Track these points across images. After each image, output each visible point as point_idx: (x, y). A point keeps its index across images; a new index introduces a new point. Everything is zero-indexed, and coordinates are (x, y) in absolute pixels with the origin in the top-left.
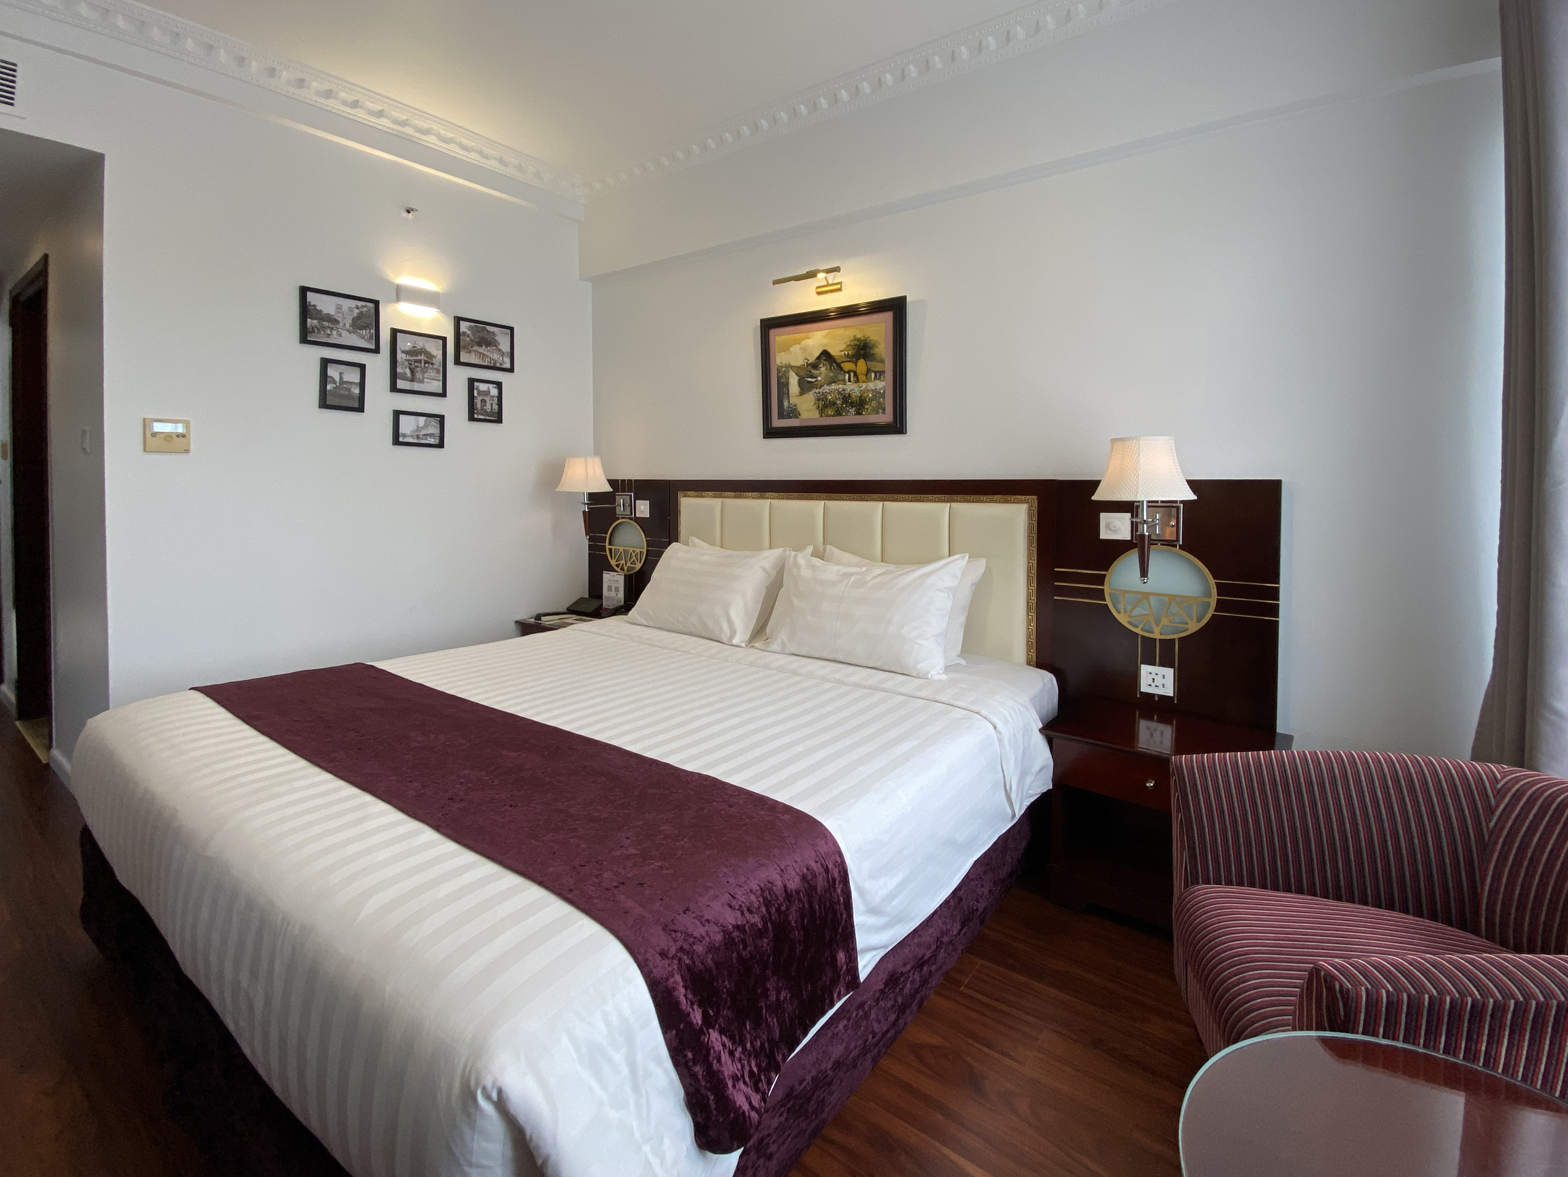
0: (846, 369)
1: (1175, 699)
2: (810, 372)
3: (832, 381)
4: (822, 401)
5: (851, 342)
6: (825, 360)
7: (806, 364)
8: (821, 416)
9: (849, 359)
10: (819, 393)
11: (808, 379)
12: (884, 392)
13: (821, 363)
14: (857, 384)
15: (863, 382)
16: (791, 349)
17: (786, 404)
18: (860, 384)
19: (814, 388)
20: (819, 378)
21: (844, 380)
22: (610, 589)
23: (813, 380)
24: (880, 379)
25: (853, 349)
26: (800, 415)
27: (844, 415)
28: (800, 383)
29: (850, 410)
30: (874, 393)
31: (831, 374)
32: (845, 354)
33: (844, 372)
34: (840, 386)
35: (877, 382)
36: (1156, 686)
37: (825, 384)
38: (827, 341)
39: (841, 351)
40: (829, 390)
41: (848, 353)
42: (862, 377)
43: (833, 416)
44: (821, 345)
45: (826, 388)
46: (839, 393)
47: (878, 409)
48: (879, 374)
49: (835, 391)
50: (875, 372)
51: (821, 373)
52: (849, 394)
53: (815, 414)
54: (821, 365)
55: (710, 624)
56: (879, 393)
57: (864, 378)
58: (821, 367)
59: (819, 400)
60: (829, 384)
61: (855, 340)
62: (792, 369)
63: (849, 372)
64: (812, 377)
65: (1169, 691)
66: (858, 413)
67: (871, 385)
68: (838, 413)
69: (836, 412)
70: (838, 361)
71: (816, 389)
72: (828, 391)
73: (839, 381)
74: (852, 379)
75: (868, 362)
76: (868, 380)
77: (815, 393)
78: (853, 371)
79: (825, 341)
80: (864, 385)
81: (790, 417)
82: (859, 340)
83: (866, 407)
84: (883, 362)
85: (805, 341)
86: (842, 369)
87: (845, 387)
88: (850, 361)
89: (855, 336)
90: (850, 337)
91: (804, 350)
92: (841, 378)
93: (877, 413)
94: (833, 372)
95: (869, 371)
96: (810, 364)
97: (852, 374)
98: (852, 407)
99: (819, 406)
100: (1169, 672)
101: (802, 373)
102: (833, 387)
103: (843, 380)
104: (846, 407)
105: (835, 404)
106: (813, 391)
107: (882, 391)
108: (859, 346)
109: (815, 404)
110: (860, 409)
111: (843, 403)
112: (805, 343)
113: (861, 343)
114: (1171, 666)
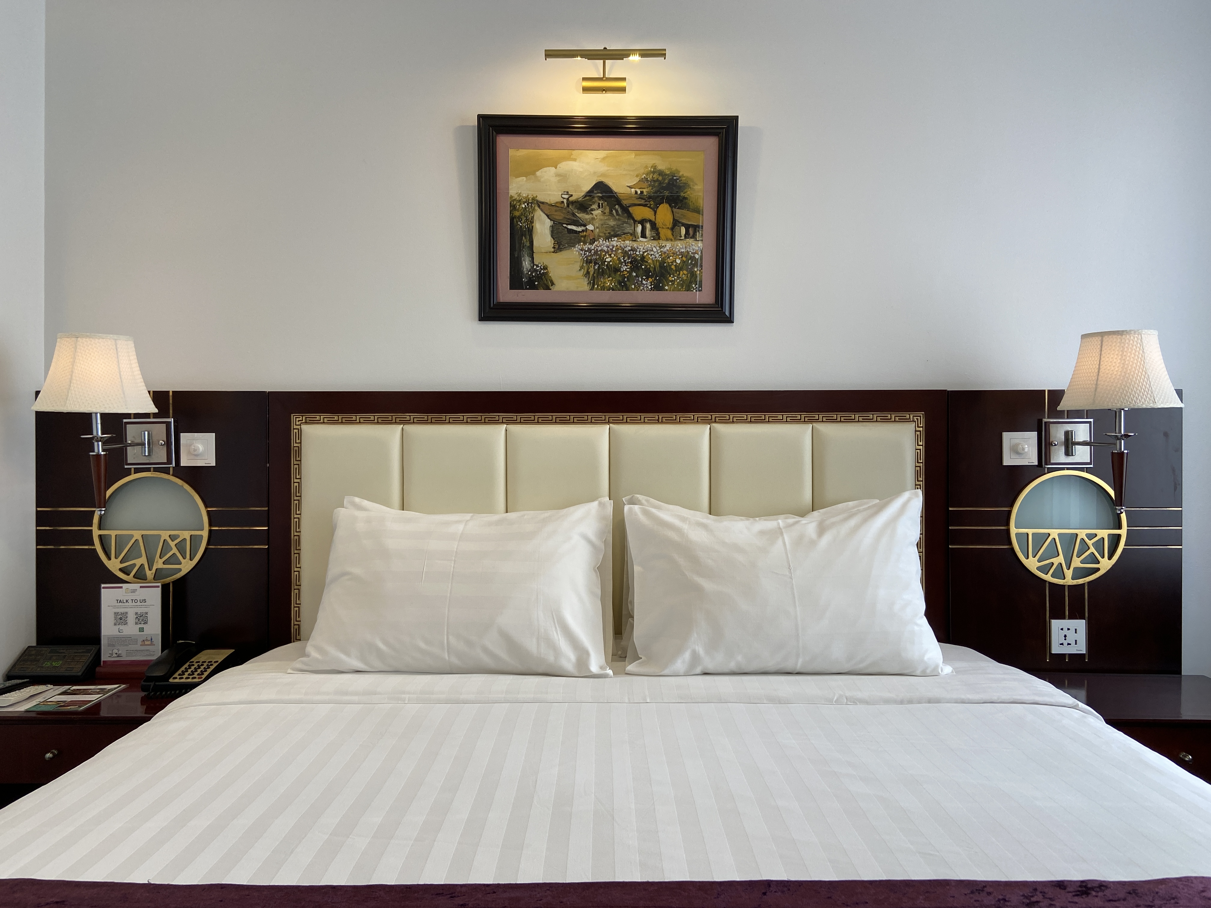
0: (638, 217)
1: (1087, 656)
2: (574, 215)
3: (612, 233)
4: (595, 264)
5: (647, 174)
6: (601, 198)
7: (565, 201)
8: (592, 288)
9: (642, 202)
10: (589, 250)
11: (569, 227)
12: (701, 257)
13: (594, 203)
14: (655, 243)
15: (667, 240)
16: (538, 173)
17: (526, 264)
18: (661, 241)
19: (579, 242)
20: (590, 227)
21: (634, 234)
23: (580, 229)
24: (694, 237)
25: (653, 186)
26: (553, 284)
27: (633, 289)
28: (555, 232)
29: (644, 282)
30: (684, 259)
31: (612, 223)
32: (636, 192)
33: (635, 221)
34: (627, 242)
35: (691, 241)
37: (599, 237)
38: (606, 168)
39: (631, 187)
40: (608, 247)
41: (642, 192)
42: (665, 232)
43: (613, 290)
44: (595, 173)
45: (602, 244)
46: (625, 253)
47: (691, 282)
48: (693, 231)
49: (617, 249)
50: (687, 227)
51: (593, 219)
52: (643, 257)
53: (583, 285)
54: (594, 207)
56: (693, 258)
57: (669, 233)
58: (592, 210)
59: (589, 262)
60: (608, 238)
61: (654, 172)
62: (539, 206)
63: (642, 222)
64: (577, 223)
65: (1081, 648)
66: (657, 287)
67: (680, 246)
68: (623, 285)
69: (620, 283)
70: (625, 202)
71: (585, 243)
72: (605, 249)
73: (624, 234)
74: (648, 233)
75: (675, 210)
76: (676, 237)
77: (582, 250)
78: (650, 221)
79: (602, 168)
80: (668, 245)
81: (533, 287)
82: (661, 173)
83: (670, 278)
84: (698, 211)
85: (564, 163)
86: (630, 216)
87: (635, 245)
88: (645, 205)
89: (654, 167)
90: (646, 167)
91: (563, 177)
92: (629, 229)
93: (688, 289)
94: (615, 219)
95: (676, 223)
96: (573, 203)
97: (648, 226)
98: (647, 279)
99: (588, 273)
100: (1081, 625)
101: (559, 216)
102: (614, 243)
103: (631, 235)
104: (637, 276)
105: (617, 270)
106: (578, 247)
107: (697, 256)
108: (661, 183)
109: (582, 268)
110: (660, 281)
111: (632, 270)
112: (565, 166)
113: (664, 179)
114: (1082, 617)
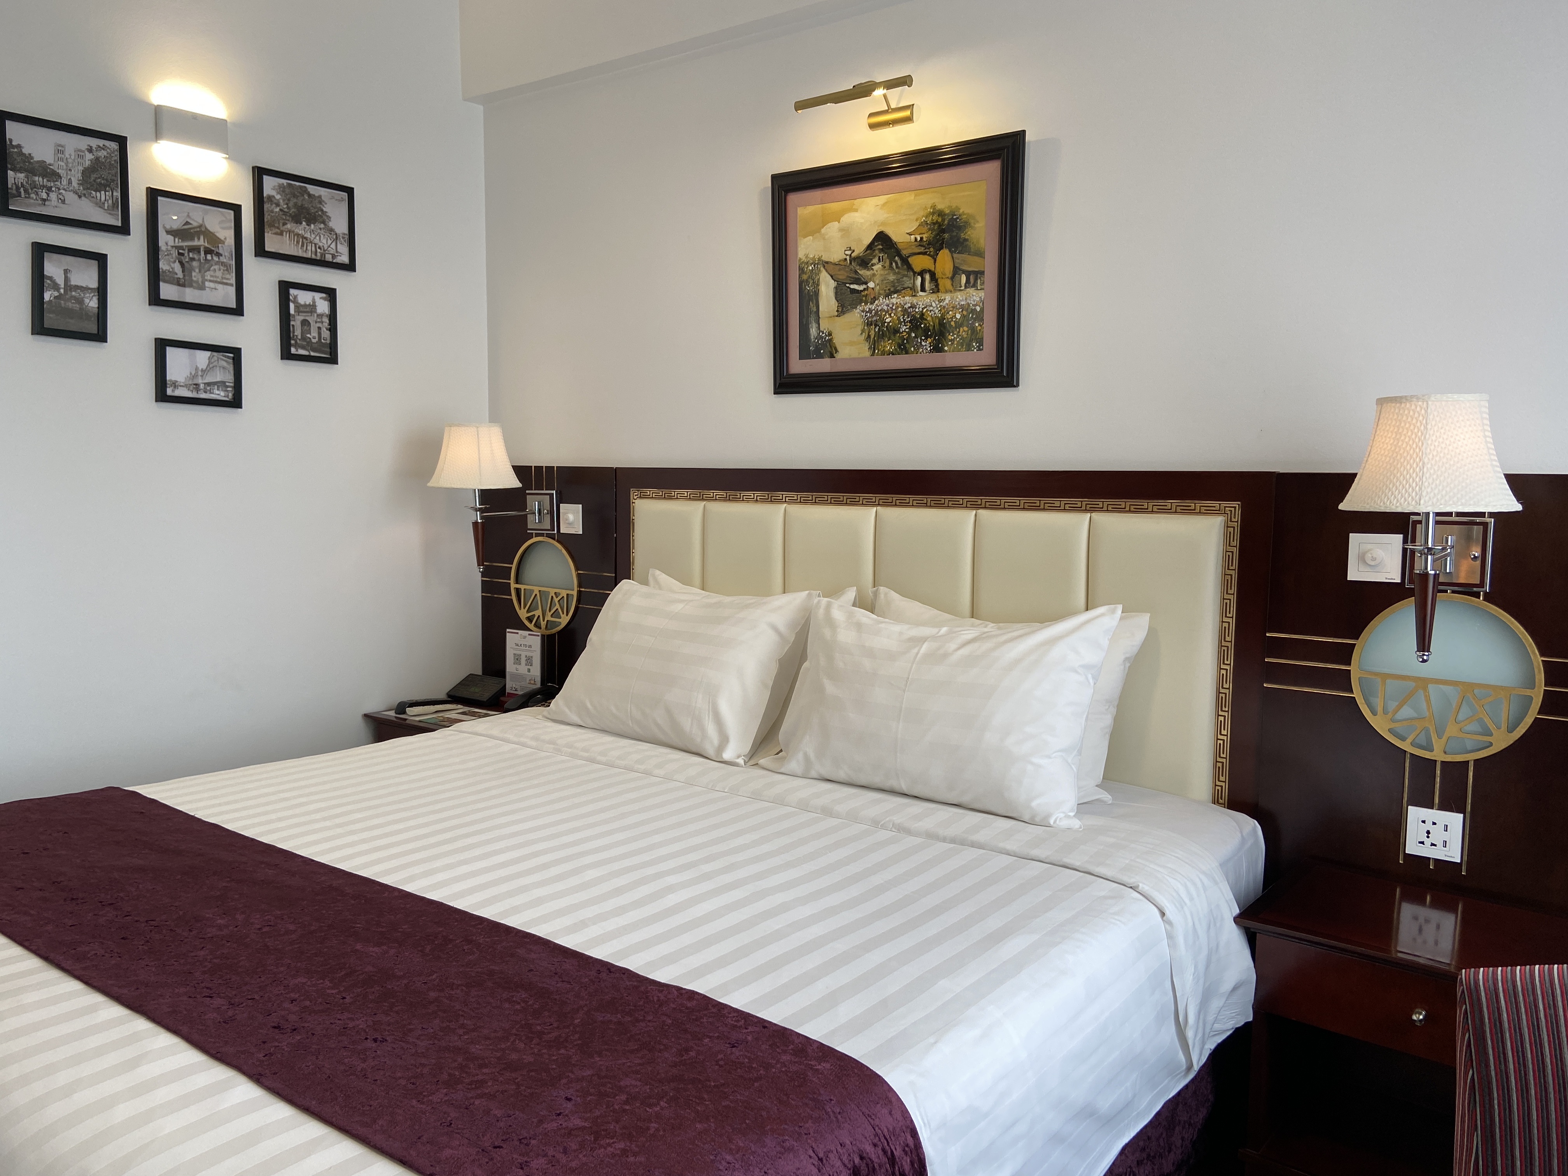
0: (917, 269)
1: (1464, 868)
2: (856, 272)
3: (892, 289)
4: (876, 325)
5: (926, 217)
6: (881, 250)
7: (848, 258)
8: (873, 355)
9: (922, 250)
10: (870, 311)
11: (852, 286)
12: (982, 310)
13: (875, 256)
14: (935, 295)
15: (946, 292)
16: (823, 231)
17: (813, 332)
18: (940, 294)
19: (860, 303)
20: (871, 285)
21: (913, 288)
22: (517, 659)
23: (861, 288)
24: (974, 286)
25: (932, 230)
26: (837, 351)
27: (912, 353)
28: (839, 293)
29: (923, 343)
30: (965, 313)
31: (892, 277)
32: (916, 239)
33: (914, 273)
34: (907, 298)
35: (971, 291)
36: (1433, 845)
37: (880, 294)
38: (886, 215)
39: (910, 234)
40: (888, 306)
41: (922, 238)
42: (944, 283)
43: (893, 354)
44: (875, 222)
45: (882, 303)
46: (905, 311)
47: (971, 341)
48: (975, 277)
49: (897, 307)
50: (968, 274)
51: (874, 275)
52: (922, 314)
53: (864, 350)
54: (875, 261)
55: (687, 724)
56: (973, 311)
57: (948, 283)
58: (873, 265)
59: (869, 324)
60: (888, 295)
61: (933, 213)
62: (824, 267)
63: (922, 273)
64: (858, 281)
65: (1454, 853)
66: (937, 348)
67: (960, 298)
68: (903, 349)
69: (899, 347)
70: (904, 253)
71: (866, 304)
72: (885, 308)
73: (904, 289)
74: (927, 285)
75: (955, 255)
76: (956, 288)
77: (863, 311)
78: (930, 271)
79: (882, 216)
80: (948, 298)
81: (820, 356)
82: (941, 214)
83: (950, 337)
84: (980, 254)
85: (846, 216)
86: (910, 268)
87: (915, 300)
88: (924, 253)
89: (934, 207)
90: (926, 208)
91: (845, 231)
92: (908, 283)
93: (969, 349)
94: (895, 273)
95: (956, 271)
96: (855, 259)
97: (927, 277)
98: (926, 339)
99: (869, 336)
100: (1455, 820)
101: (842, 275)
102: (894, 301)
103: (911, 289)
104: (916, 337)
105: (896, 331)
106: (859, 308)
107: (978, 309)
108: (940, 225)
109: (863, 331)
110: (939, 341)
111: (911, 330)
112: (847, 219)
113: (943, 220)
114: (1460, 809)
